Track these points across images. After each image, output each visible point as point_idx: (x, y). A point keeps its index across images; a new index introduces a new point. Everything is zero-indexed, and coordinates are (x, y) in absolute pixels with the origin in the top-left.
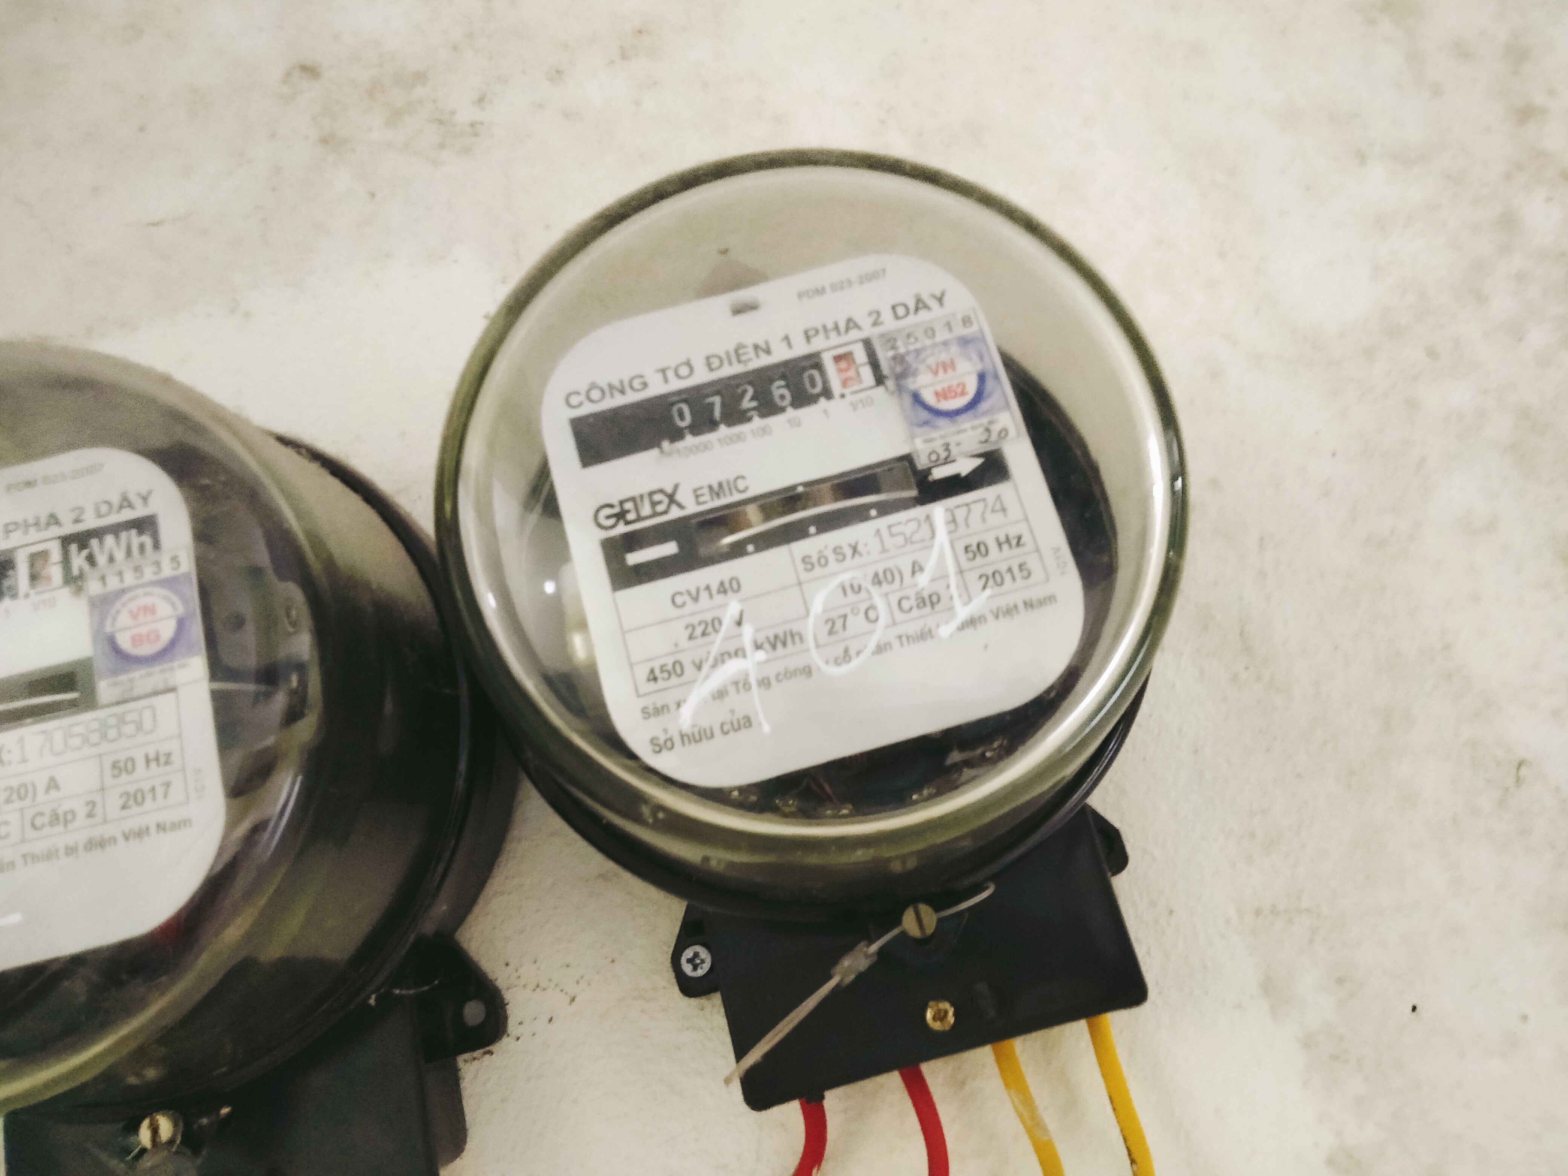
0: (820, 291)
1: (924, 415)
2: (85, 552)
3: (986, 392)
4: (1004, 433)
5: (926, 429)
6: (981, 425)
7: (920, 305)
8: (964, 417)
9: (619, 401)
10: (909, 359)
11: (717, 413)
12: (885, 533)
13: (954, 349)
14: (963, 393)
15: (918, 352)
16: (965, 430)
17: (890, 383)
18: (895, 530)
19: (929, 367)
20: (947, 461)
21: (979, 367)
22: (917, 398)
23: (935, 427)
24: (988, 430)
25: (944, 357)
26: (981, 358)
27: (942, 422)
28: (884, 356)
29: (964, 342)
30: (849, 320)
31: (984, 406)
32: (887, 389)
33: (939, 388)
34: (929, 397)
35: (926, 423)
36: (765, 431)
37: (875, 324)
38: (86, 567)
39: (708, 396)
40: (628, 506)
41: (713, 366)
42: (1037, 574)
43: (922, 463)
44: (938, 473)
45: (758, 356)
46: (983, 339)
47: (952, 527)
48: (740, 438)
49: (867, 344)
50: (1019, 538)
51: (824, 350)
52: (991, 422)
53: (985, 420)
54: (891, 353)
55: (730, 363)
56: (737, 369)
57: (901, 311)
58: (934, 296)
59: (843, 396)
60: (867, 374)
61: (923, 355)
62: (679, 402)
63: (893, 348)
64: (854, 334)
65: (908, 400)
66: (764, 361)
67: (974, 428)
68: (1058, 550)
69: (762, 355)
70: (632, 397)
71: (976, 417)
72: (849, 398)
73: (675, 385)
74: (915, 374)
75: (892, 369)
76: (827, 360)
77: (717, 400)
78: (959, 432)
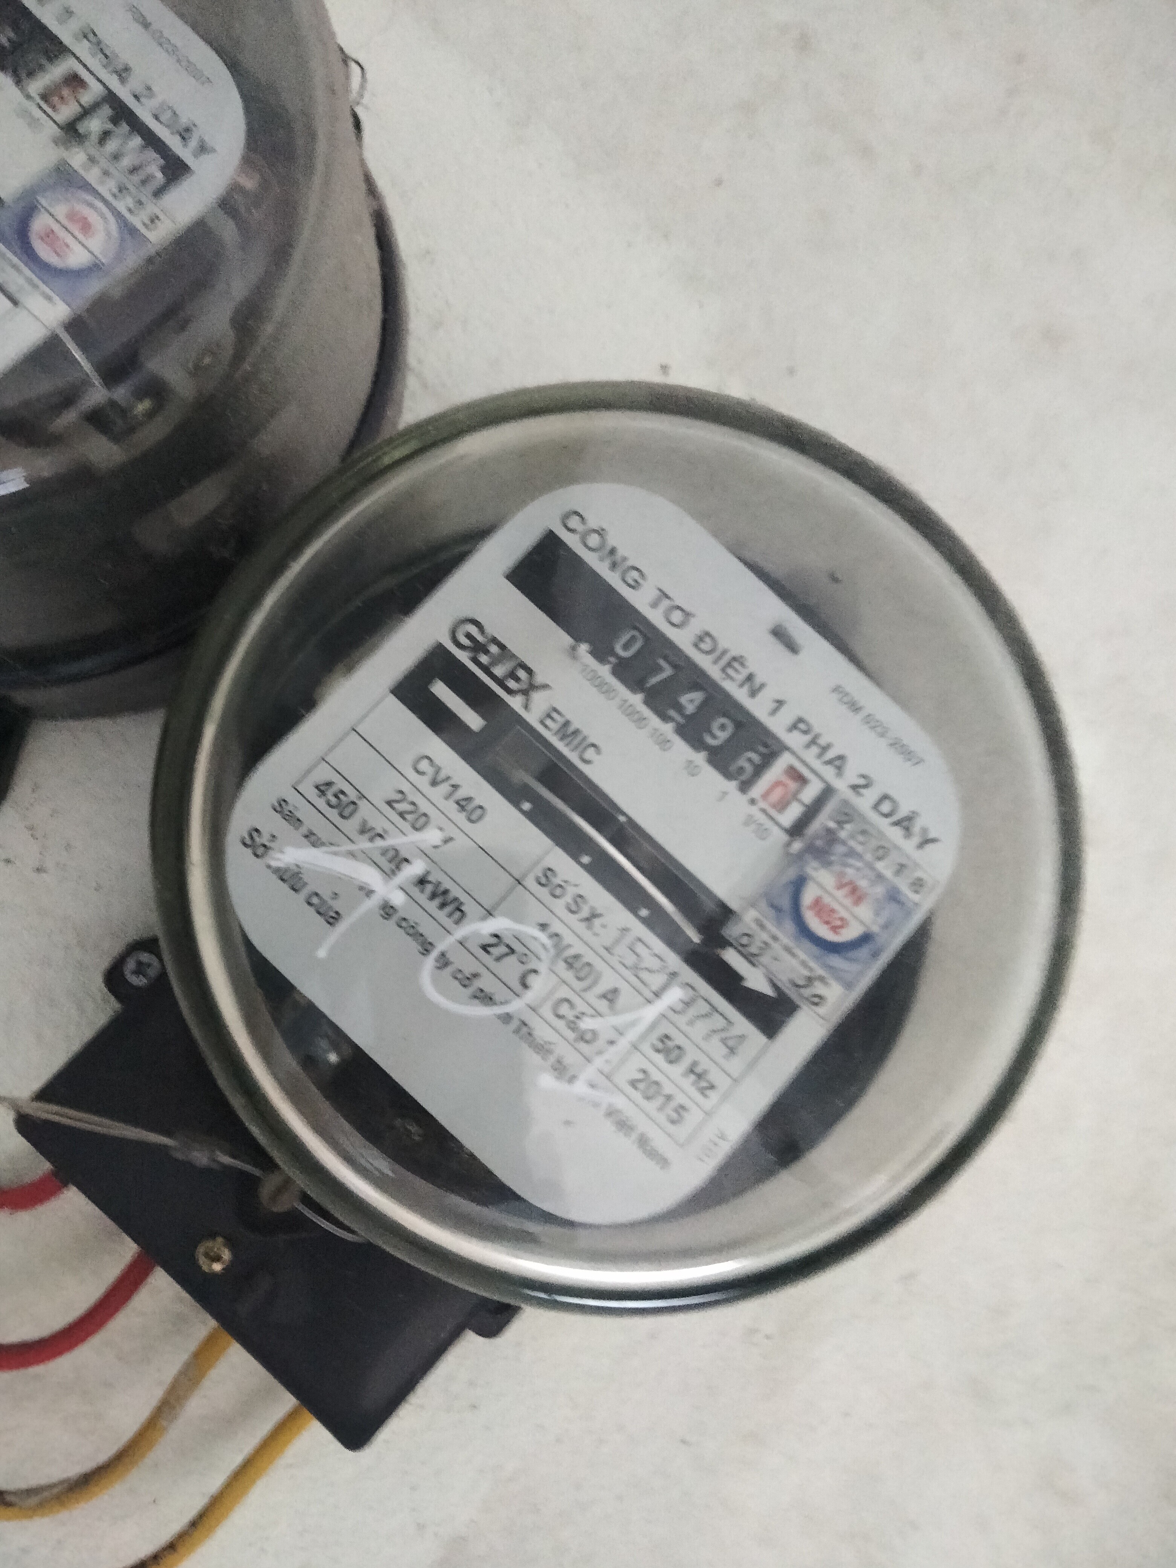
0: (855, 707)
1: (785, 903)
2: (109, 126)
3: (852, 954)
4: (818, 1000)
5: (772, 913)
6: (811, 969)
7: (905, 824)
8: (808, 944)
9: (602, 568)
10: (839, 849)
11: (654, 680)
12: (629, 939)
13: (879, 890)
14: (835, 929)
15: (852, 853)
16: (793, 955)
17: (797, 846)
18: (640, 948)
19: (841, 875)
20: (751, 959)
21: (875, 929)
22: (799, 884)
23: (779, 923)
24: (810, 980)
25: (863, 883)
26: (886, 926)
27: (789, 926)
28: (824, 820)
29: (894, 896)
30: (841, 758)
31: (836, 961)
32: (788, 844)
33: (827, 900)
34: (808, 896)
35: (777, 909)
36: (664, 744)
37: (855, 788)
38: (94, 138)
39: (665, 658)
40: (494, 649)
41: (703, 646)
42: (682, 1131)
43: (732, 931)
44: (731, 957)
45: (741, 685)
46: (908, 914)
47: (680, 1006)
48: (640, 721)
49: (828, 792)
50: (712, 1087)
51: (793, 753)
52: (822, 979)
53: (820, 972)
54: (832, 825)
55: (715, 662)
56: (714, 672)
57: (886, 807)
58: (925, 831)
59: (753, 802)
60: (794, 812)
61: (851, 861)
62: (640, 632)
63: (840, 823)
64: (829, 773)
65: (791, 873)
66: (740, 695)
67: (804, 964)
68: (722, 1137)
69: (746, 689)
70: (613, 579)
71: (816, 958)
72: (754, 810)
73: (656, 617)
74: (827, 864)
75: (816, 837)
76: (784, 761)
77: (668, 672)
78: (788, 949)
